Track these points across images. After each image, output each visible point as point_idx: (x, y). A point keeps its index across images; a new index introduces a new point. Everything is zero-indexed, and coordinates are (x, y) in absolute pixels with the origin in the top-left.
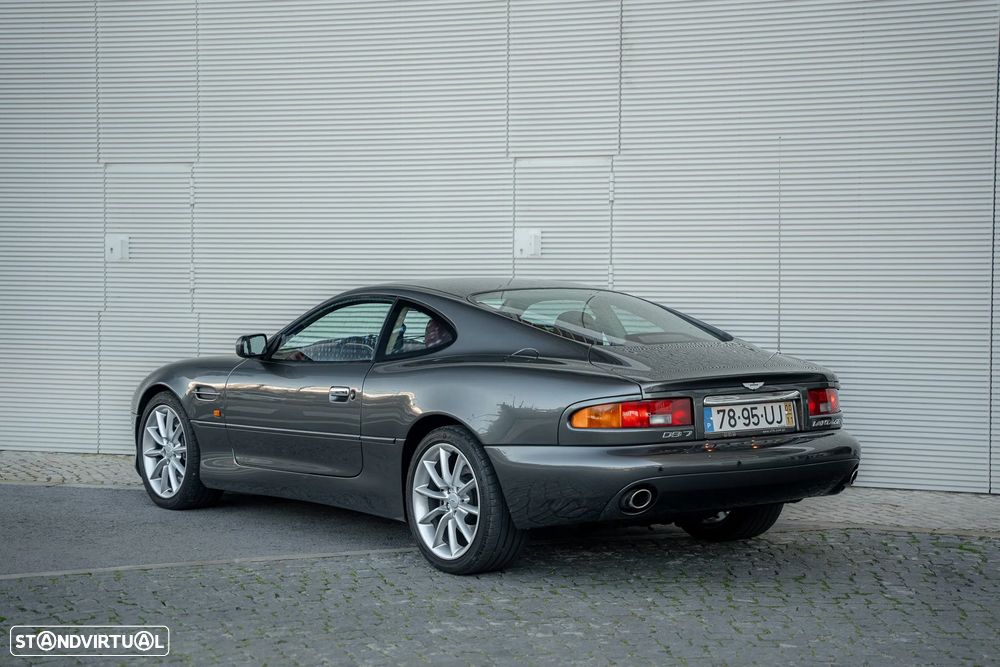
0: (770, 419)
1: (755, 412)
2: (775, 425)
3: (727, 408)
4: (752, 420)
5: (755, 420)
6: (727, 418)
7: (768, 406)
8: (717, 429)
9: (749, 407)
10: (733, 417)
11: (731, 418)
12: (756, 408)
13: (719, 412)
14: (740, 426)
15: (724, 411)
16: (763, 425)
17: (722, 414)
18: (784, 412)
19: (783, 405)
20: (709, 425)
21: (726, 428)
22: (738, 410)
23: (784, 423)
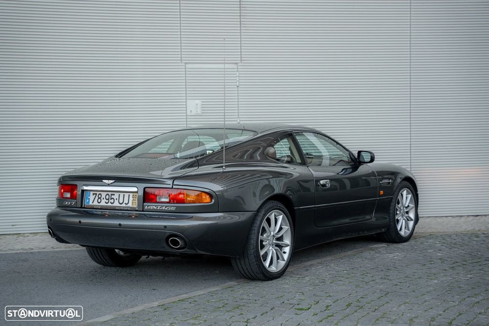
0: (121, 201)
1: (113, 197)
2: (124, 205)
3: (98, 193)
4: (110, 201)
5: (112, 201)
6: (97, 198)
7: (122, 195)
8: (91, 203)
9: (110, 193)
10: (100, 198)
11: (99, 198)
12: (114, 195)
13: (93, 194)
14: (103, 203)
15: (96, 194)
16: (116, 204)
17: (95, 195)
18: (131, 199)
19: (131, 195)
20: (88, 200)
21: (96, 203)
22: (104, 195)
23: (130, 205)
